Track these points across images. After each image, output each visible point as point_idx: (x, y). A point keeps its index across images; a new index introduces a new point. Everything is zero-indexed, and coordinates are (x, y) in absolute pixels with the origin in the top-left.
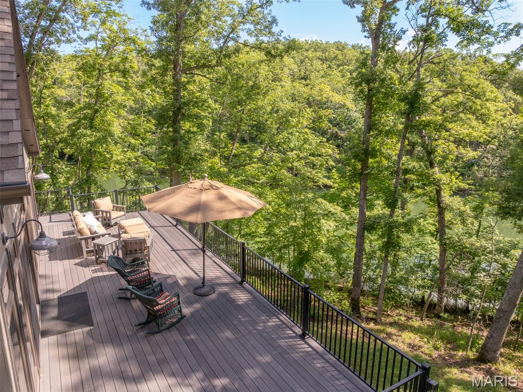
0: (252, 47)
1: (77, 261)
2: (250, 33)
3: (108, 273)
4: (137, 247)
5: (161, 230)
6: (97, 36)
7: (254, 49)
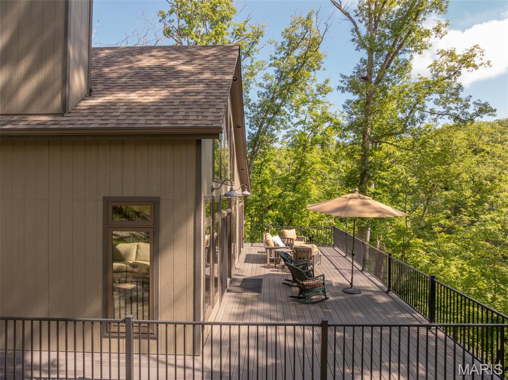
0: (440, 115)
1: (262, 265)
2: (437, 102)
3: (281, 273)
4: (304, 255)
5: (332, 259)
6: (305, 121)
7: (441, 116)
